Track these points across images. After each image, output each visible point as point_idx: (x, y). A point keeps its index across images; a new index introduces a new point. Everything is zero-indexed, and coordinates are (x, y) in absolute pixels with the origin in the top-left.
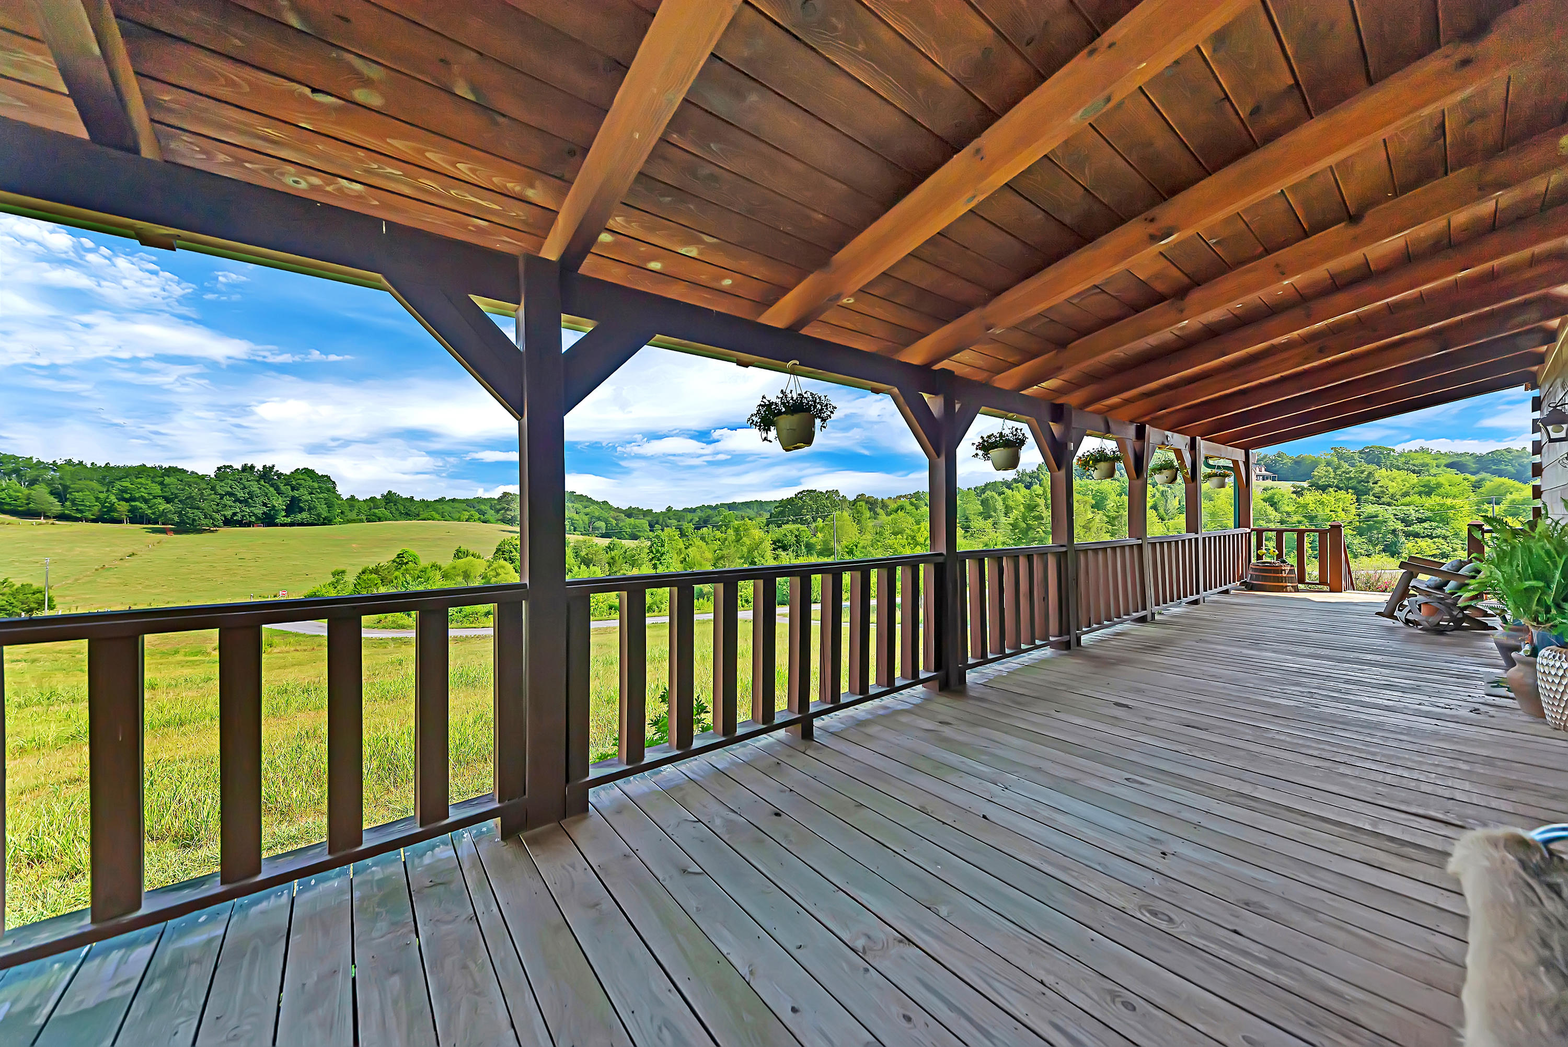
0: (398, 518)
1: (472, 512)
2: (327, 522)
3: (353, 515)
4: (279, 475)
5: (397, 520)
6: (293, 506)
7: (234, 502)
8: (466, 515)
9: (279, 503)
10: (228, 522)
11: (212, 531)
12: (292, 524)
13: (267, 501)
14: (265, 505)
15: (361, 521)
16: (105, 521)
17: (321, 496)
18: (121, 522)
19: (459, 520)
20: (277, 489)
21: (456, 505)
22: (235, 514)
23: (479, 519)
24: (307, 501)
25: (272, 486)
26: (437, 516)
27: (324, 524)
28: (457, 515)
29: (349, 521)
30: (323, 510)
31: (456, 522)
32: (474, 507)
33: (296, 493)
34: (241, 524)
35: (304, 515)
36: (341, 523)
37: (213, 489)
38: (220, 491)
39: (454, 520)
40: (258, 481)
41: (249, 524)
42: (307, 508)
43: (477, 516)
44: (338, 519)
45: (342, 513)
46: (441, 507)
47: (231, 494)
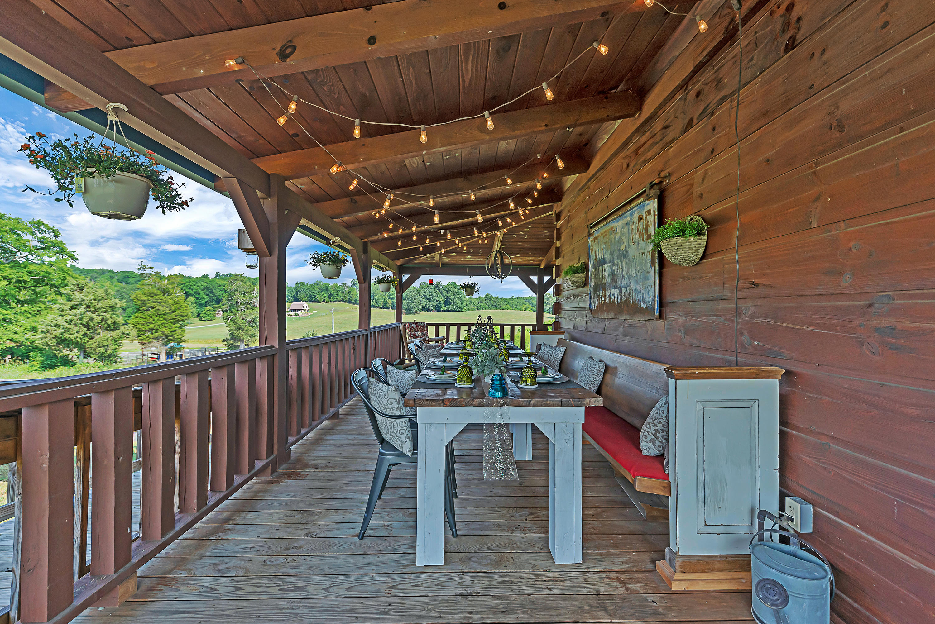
0: (491, 308)
1: (528, 305)
2: (460, 310)
3: (471, 306)
4: (442, 286)
5: (490, 309)
6: (447, 302)
7: (426, 299)
8: (524, 307)
9: (442, 300)
10: (424, 309)
11: (418, 314)
12: (446, 311)
13: (437, 299)
14: (437, 301)
15: (474, 309)
16: (385, 308)
17: (458, 296)
18: (388, 308)
19: (521, 310)
20: (441, 293)
21: (520, 300)
22: (426, 305)
23: (532, 309)
24: (453, 299)
25: (439, 291)
26: (510, 307)
27: (459, 311)
28: (519, 307)
29: (469, 310)
30: (459, 303)
31: (519, 311)
32: (529, 302)
33: (448, 295)
34: (428, 310)
35: (452, 306)
36: (466, 311)
37: (419, 293)
38: (421, 295)
39: (518, 310)
40: (434, 289)
41: (431, 311)
42: (452, 302)
43: (530, 307)
44: (465, 309)
45: (466, 305)
46: (512, 302)
47: (424, 296)
